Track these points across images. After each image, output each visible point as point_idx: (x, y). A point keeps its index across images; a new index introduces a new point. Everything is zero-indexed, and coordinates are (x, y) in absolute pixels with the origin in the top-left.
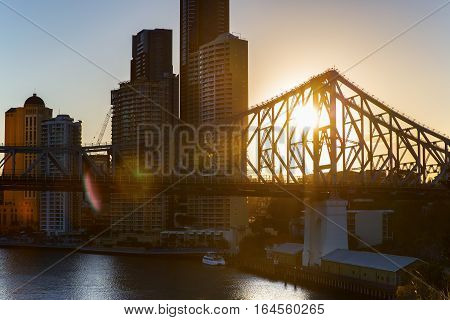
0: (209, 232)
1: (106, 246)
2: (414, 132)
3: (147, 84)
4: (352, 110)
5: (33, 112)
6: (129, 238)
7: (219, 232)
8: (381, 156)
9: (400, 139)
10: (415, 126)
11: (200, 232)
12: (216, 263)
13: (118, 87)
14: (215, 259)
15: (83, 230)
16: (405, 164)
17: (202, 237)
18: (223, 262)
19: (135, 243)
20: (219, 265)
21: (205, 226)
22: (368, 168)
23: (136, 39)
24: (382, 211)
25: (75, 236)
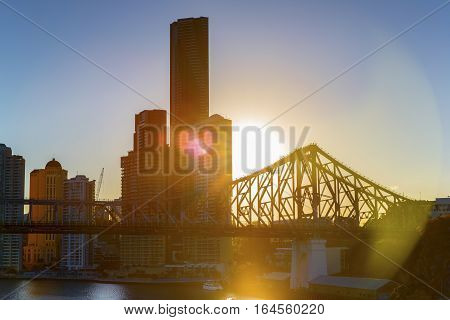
0: (204, 265)
1: (118, 277)
5: (53, 173)
6: (138, 271)
7: (211, 266)
8: (347, 207)
11: (197, 265)
13: (127, 155)
14: (214, 286)
15: (97, 265)
17: (198, 269)
19: (143, 275)
21: (200, 261)
23: (138, 117)
24: (339, 248)
25: (91, 270)
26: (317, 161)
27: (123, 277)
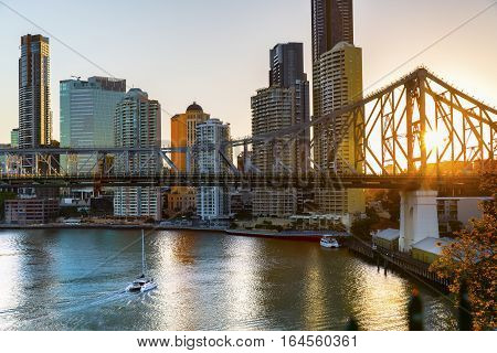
0: (329, 216)
3: (279, 90)
4: (443, 104)
5: (193, 117)
7: (338, 217)
11: (322, 217)
12: (330, 245)
13: (256, 94)
17: (323, 221)
18: (336, 245)
19: (269, 226)
20: (333, 247)
21: (327, 211)
22: (462, 159)
23: (273, 52)
26: (426, 86)
27: (250, 228)
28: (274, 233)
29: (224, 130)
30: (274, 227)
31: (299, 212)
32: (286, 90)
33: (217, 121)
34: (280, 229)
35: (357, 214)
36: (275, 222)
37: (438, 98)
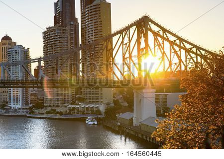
0: (91, 105)
2: (194, 50)
3: (60, 28)
5: (6, 44)
6: (52, 110)
7: (97, 106)
8: (175, 64)
9: (187, 54)
10: (195, 46)
11: (87, 106)
12: (92, 123)
13: (46, 30)
14: (92, 121)
16: (190, 68)
17: (88, 109)
18: (96, 123)
19: (54, 112)
20: (94, 124)
21: (90, 102)
23: (56, 4)
25: (26, 109)
26: (148, 26)
27: (42, 114)
28: (57, 116)
29: (26, 52)
30: (57, 113)
31: (73, 103)
32: (64, 28)
33: (21, 47)
34: (61, 113)
35: (108, 104)
36: (58, 110)
37: (156, 34)
